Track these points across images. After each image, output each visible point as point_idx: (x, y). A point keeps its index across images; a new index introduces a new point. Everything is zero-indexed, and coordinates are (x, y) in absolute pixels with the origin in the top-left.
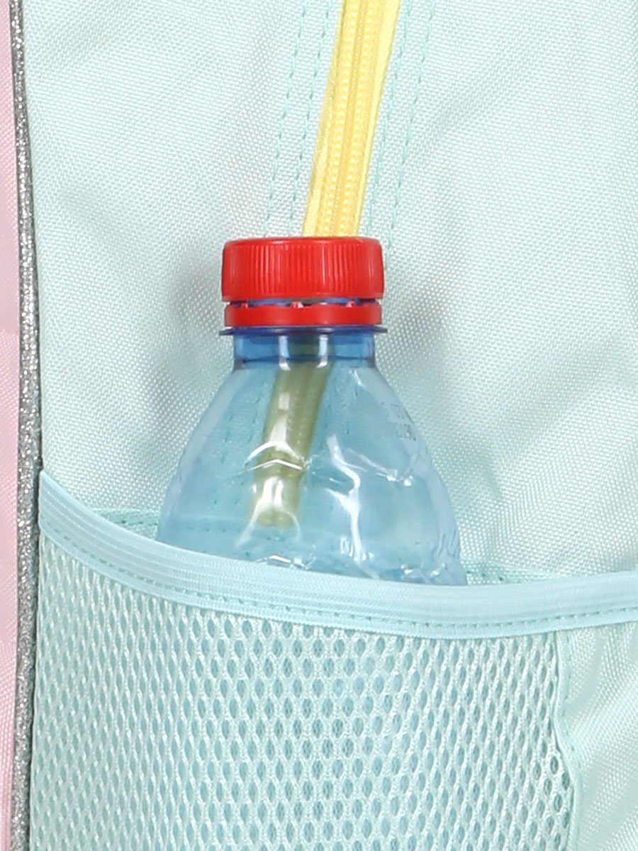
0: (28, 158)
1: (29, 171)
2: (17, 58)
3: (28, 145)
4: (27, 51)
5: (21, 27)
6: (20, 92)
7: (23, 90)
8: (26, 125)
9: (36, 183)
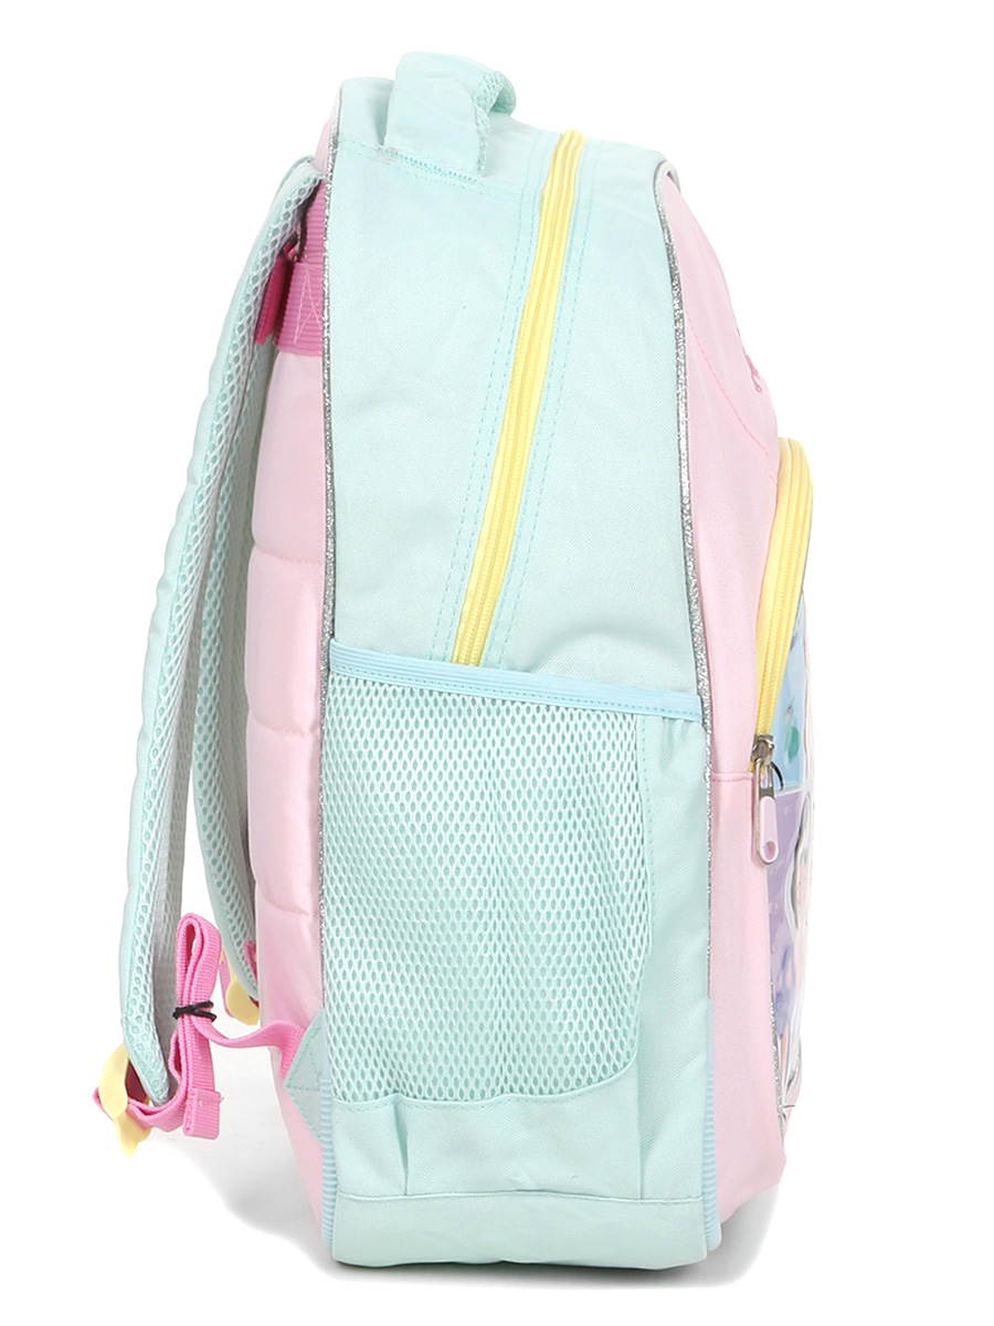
0: (332, 466)
1: (332, 474)
2: (327, 410)
3: (331, 460)
4: (333, 406)
5: (329, 393)
6: (328, 430)
7: (330, 428)
8: (331, 448)
9: (336, 481)
